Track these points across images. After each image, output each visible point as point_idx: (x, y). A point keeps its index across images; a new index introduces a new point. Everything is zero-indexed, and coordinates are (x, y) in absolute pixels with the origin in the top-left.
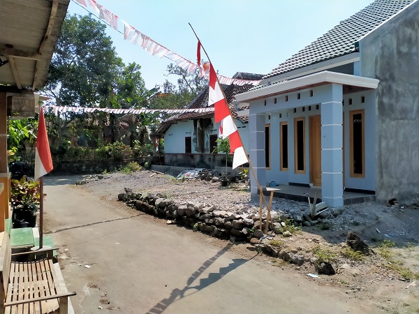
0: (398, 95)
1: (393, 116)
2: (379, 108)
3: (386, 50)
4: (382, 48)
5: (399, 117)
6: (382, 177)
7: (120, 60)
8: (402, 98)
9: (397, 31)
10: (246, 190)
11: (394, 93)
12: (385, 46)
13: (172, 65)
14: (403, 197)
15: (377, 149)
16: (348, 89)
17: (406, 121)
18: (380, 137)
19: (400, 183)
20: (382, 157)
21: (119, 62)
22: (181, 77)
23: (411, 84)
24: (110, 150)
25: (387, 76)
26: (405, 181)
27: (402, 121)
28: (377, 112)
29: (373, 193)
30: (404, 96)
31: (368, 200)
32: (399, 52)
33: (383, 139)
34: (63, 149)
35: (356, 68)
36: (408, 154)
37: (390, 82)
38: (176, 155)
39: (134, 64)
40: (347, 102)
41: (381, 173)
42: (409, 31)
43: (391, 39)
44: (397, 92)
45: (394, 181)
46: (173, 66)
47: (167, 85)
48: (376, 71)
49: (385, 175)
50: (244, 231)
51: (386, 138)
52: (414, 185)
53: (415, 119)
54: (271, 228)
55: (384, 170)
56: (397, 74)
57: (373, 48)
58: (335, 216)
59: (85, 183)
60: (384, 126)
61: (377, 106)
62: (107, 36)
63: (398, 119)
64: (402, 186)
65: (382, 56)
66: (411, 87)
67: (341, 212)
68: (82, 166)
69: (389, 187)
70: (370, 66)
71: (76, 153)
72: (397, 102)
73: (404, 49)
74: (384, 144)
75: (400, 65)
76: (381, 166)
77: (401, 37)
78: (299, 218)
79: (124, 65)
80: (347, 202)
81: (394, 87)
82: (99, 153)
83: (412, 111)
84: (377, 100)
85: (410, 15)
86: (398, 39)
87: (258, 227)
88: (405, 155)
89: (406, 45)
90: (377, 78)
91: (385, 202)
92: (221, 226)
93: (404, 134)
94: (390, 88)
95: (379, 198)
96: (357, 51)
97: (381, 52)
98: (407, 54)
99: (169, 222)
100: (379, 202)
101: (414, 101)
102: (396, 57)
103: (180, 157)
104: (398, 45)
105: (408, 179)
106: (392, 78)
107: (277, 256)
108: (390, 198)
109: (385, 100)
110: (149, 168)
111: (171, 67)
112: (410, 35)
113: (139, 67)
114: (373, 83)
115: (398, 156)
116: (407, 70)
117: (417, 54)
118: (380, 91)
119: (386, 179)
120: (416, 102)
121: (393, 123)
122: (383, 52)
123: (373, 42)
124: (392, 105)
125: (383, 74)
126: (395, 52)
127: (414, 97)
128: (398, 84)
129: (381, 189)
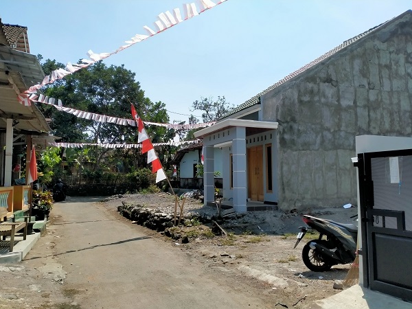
0: (300, 133)
1: (295, 148)
2: (280, 143)
3: (287, 100)
4: (283, 99)
5: (301, 148)
6: (284, 192)
7: (148, 99)
8: (304, 135)
9: (298, 86)
11: (296, 131)
12: (286, 98)
13: (197, 101)
15: (279, 173)
16: (250, 131)
17: (308, 152)
18: (282, 163)
19: (303, 198)
20: (284, 178)
21: (147, 102)
22: (205, 112)
23: (313, 124)
24: (138, 176)
25: (289, 119)
26: (308, 196)
27: (303, 152)
28: (278, 145)
29: (276, 204)
30: (306, 133)
31: (270, 209)
32: (301, 102)
33: (284, 165)
34: (98, 174)
35: (260, 115)
36: (311, 176)
37: (291, 123)
38: (187, 179)
39: (160, 103)
40: (249, 141)
41: (284, 189)
42: (310, 85)
43: (292, 93)
44: (299, 130)
45: (296, 196)
46: (198, 103)
47: (192, 119)
48: (277, 116)
49: (287, 192)
50: (164, 224)
51: (288, 164)
52: (318, 200)
53: (318, 150)
54: (182, 222)
55: (286, 188)
56: (297, 117)
57: (274, 100)
58: (238, 218)
59: (107, 201)
60: (285, 155)
61: (278, 141)
62: (136, 82)
64: (305, 201)
65: (283, 105)
66: (313, 126)
67: (243, 216)
69: (291, 200)
70: (272, 113)
71: (109, 177)
72: (299, 137)
73: (306, 99)
74: (285, 168)
75: (302, 110)
76: (283, 185)
77: (302, 91)
78: (208, 218)
79: (152, 104)
80: (250, 209)
81: (295, 126)
82: (129, 178)
83: (315, 144)
84: (278, 137)
85: (311, 73)
86: (300, 91)
87: (173, 222)
88: (308, 177)
89: (307, 96)
90: (278, 121)
91: (287, 211)
93: (306, 161)
94: (291, 127)
95: (281, 208)
96: (259, 103)
97: (282, 103)
98: (309, 102)
99: (134, 222)
100: (281, 210)
101: (317, 137)
102: (297, 105)
103: (190, 181)
104: (299, 96)
105: (311, 195)
106: (294, 120)
108: (292, 208)
109: (287, 137)
110: (166, 191)
111: (196, 103)
112: (312, 88)
113: (164, 105)
114: (275, 125)
115: (300, 178)
116: (309, 114)
117: (319, 101)
118: (282, 131)
119: (288, 194)
120: (319, 137)
121: (294, 153)
122: (284, 102)
123: (273, 96)
124: (294, 140)
125: (284, 118)
126: (296, 101)
127: (317, 133)
128: (299, 124)
129: (283, 201)
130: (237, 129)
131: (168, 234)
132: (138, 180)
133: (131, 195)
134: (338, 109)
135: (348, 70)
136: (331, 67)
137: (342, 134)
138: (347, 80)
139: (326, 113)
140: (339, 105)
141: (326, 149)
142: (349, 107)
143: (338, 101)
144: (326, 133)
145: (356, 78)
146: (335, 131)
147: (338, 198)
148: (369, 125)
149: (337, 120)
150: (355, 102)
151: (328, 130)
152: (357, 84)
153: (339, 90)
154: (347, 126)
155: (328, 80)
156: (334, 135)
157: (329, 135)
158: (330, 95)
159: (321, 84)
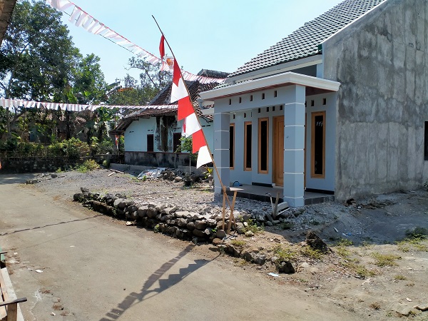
0: (358, 98)
1: (353, 118)
2: (339, 111)
3: (347, 53)
4: (344, 51)
5: (358, 120)
6: (341, 178)
7: (78, 50)
8: (362, 101)
9: (359, 36)
10: (209, 190)
11: (354, 95)
12: (347, 49)
13: (133, 58)
14: (361, 197)
15: (337, 151)
16: (310, 91)
17: (365, 124)
18: (340, 138)
19: (358, 184)
20: (342, 158)
21: (76, 53)
22: (144, 72)
23: (370, 88)
24: (65, 147)
25: (348, 79)
26: (362, 182)
27: (360, 124)
28: (337, 114)
29: (332, 193)
30: (363, 99)
31: (327, 199)
32: (360, 56)
33: (342, 141)
34: (12, 145)
35: (319, 70)
36: (366, 155)
37: (350, 85)
38: (137, 153)
39: (93, 55)
40: (309, 104)
41: (340, 173)
42: (369, 35)
43: (352, 43)
44: (357, 95)
45: (352, 182)
46: (136, 60)
47: (128, 79)
48: (337, 74)
49: (343, 176)
50: (207, 231)
51: (345, 140)
52: (370, 185)
53: (373, 122)
54: (234, 228)
55: (343, 171)
56: (357, 78)
57: (336, 51)
58: (296, 215)
59: (36, 182)
60: (344, 128)
61: (337, 108)
62: (63, 24)
63: (357, 121)
64: (359, 187)
65: (344, 59)
66: (370, 91)
67: (302, 212)
68: (33, 163)
69: (347, 187)
70: (332, 69)
71: (26, 149)
72: (356, 105)
73: (365, 53)
74: (343, 146)
75: (361, 69)
76: (340, 167)
77: (362, 42)
78: (262, 218)
79: (81, 56)
80: (307, 202)
81: (354, 90)
82: (53, 150)
83: (370, 114)
84: (337, 102)
85: (371, 20)
86: (359, 42)
87: (221, 228)
88: (363, 157)
89: (366, 49)
90: (338, 80)
91: (343, 202)
92: (184, 226)
93: (362, 136)
94: (350, 90)
95: (337, 198)
96: (320, 53)
97: (342, 56)
98: (367, 58)
99: (129, 223)
100: (338, 202)
101: (372, 104)
102: (357, 60)
103: (141, 156)
104: (359, 48)
105: (365, 180)
106: (352, 80)
107: (239, 256)
108: (348, 198)
109: (346, 103)
110: (108, 167)
111: (133, 60)
112: (371, 39)
113: (98, 59)
114: (334, 86)
115: (356, 158)
116: (367, 74)
117: (376, 58)
118: (341, 94)
119: (344, 179)
120: (375, 105)
121: (352, 125)
122: (345, 55)
123: (335, 45)
124: (352, 107)
125: (344, 77)
126: (356, 54)
127: (373, 100)
128: (358, 87)
129: (340, 189)
130: (297, 86)
131: (230, 252)
132: (65, 153)
133: (63, 173)
134: (392, 72)
135: (401, 22)
136: (387, 14)
137: (394, 102)
138: (400, 35)
139: (382, 74)
140: (393, 65)
141: (380, 122)
142: (400, 69)
143: (392, 60)
144: (381, 100)
145: (407, 33)
146: (388, 99)
147: (387, 182)
148: (415, 94)
149: (390, 85)
150: (405, 65)
151: (383, 97)
152: (407, 42)
153: (393, 46)
154: (398, 94)
155: (384, 32)
156: (387, 104)
157: (383, 104)
158: (385, 52)
159: (379, 35)
